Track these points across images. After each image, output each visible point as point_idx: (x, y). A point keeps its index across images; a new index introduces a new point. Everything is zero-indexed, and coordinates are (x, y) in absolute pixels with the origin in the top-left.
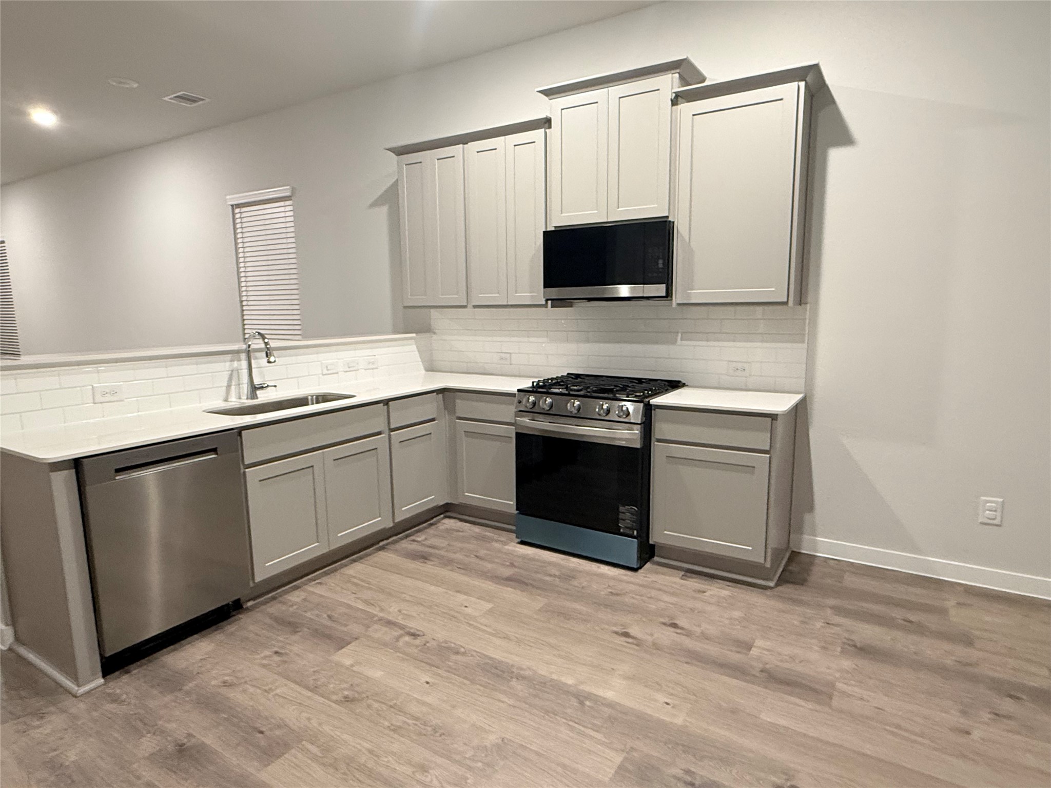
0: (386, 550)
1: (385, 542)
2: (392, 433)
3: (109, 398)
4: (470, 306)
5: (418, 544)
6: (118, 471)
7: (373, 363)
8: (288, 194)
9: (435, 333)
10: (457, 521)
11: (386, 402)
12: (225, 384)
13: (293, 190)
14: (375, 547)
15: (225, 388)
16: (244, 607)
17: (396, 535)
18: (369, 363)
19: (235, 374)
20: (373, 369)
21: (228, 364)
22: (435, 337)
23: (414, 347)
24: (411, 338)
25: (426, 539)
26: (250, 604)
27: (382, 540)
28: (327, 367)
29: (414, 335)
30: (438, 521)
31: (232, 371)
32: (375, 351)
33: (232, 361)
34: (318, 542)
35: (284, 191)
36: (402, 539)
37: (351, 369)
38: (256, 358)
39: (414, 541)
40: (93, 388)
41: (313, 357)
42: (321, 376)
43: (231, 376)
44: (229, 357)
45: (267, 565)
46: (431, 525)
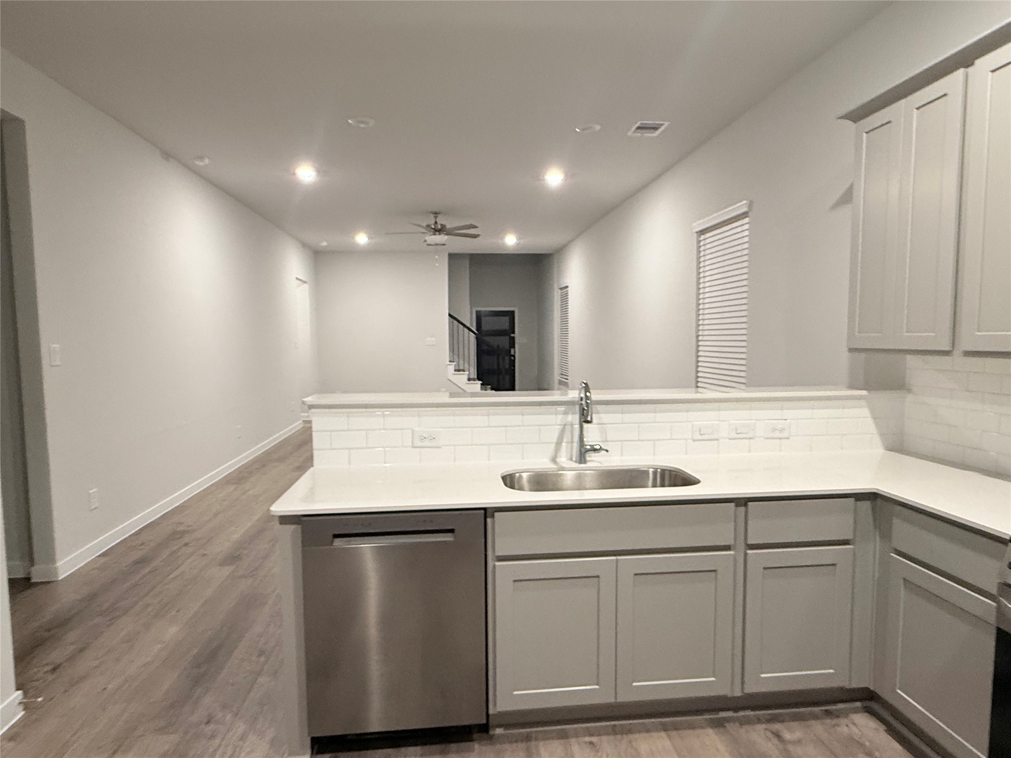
0: (722, 730)
1: (730, 714)
2: (749, 552)
3: (426, 443)
4: (957, 352)
5: (781, 746)
6: (336, 536)
7: (782, 430)
8: (745, 209)
9: (909, 391)
10: (882, 728)
11: (742, 502)
12: (555, 440)
13: (751, 205)
14: (707, 717)
15: (554, 445)
16: (491, 732)
17: (753, 709)
18: (774, 430)
19: (568, 428)
20: (780, 439)
21: (560, 417)
22: (910, 398)
23: (866, 412)
24: (860, 398)
25: (799, 742)
26: (499, 731)
27: (728, 710)
28: (700, 431)
29: (864, 393)
30: (845, 714)
31: (565, 425)
32: (788, 414)
33: (566, 413)
34: (598, 685)
35: (741, 207)
36: (759, 721)
37: (739, 436)
38: (598, 413)
39: (777, 735)
40: (413, 431)
41: (682, 416)
42: (690, 441)
43: (563, 432)
44: (562, 409)
45: (516, 693)
46: (828, 713)
